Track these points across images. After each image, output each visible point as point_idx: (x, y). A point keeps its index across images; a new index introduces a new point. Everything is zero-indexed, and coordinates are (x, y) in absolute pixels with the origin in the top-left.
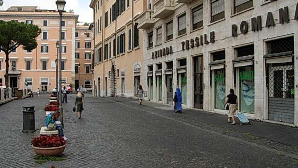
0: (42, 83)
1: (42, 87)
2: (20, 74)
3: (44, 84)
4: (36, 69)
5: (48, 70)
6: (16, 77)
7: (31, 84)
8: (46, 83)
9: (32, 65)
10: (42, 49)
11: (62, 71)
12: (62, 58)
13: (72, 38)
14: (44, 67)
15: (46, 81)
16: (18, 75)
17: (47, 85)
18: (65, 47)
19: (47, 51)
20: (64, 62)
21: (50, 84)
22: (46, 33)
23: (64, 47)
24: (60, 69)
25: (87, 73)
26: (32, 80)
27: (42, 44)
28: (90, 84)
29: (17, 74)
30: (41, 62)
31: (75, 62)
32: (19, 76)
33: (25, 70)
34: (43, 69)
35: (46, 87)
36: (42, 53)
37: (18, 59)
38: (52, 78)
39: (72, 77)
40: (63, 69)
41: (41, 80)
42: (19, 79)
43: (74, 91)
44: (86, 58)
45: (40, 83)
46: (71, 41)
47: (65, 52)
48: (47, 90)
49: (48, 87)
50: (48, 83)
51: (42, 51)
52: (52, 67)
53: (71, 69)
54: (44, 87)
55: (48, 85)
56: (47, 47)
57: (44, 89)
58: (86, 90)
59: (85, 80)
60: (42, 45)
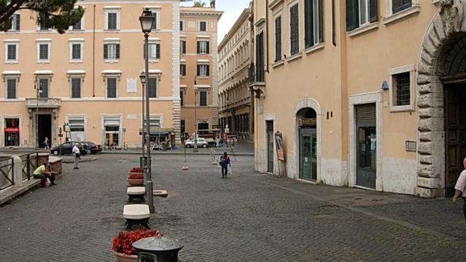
0: (108, 128)
1: (108, 135)
2: (58, 108)
3: (111, 130)
4: (94, 96)
5: (120, 98)
6: (50, 116)
7: (83, 130)
8: (116, 128)
9: (85, 87)
10: (106, 51)
11: (150, 99)
12: (150, 71)
13: (172, 25)
14: (112, 93)
15: (116, 123)
16: (56, 110)
17: (117, 132)
18: (158, 46)
19: (118, 56)
20: (154, 80)
21: (124, 130)
22: (115, 15)
23: (155, 46)
24: (146, 96)
25: (201, 105)
26: (85, 121)
27: (104, 41)
28: (208, 128)
29: (52, 109)
30: (104, 80)
31: (181, 83)
32: (55, 113)
33: (68, 99)
34: (109, 96)
35: (116, 136)
36: (107, 61)
37: (52, 74)
38: (129, 116)
39: (174, 114)
40: (155, 96)
41: (105, 121)
42: (55, 118)
43: (178, 144)
44: (198, 74)
45: (103, 128)
46: (171, 33)
47: (158, 56)
48: (117, 142)
49: (120, 136)
50: (121, 128)
51: (106, 56)
52: (128, 91)
53: (171, 95)
54: (111, 136)
55: (120, 132)
56: (118, 46)
57: (111, 139)
58: (205, 142)
59: (199, 119)
60: (106, 43)
